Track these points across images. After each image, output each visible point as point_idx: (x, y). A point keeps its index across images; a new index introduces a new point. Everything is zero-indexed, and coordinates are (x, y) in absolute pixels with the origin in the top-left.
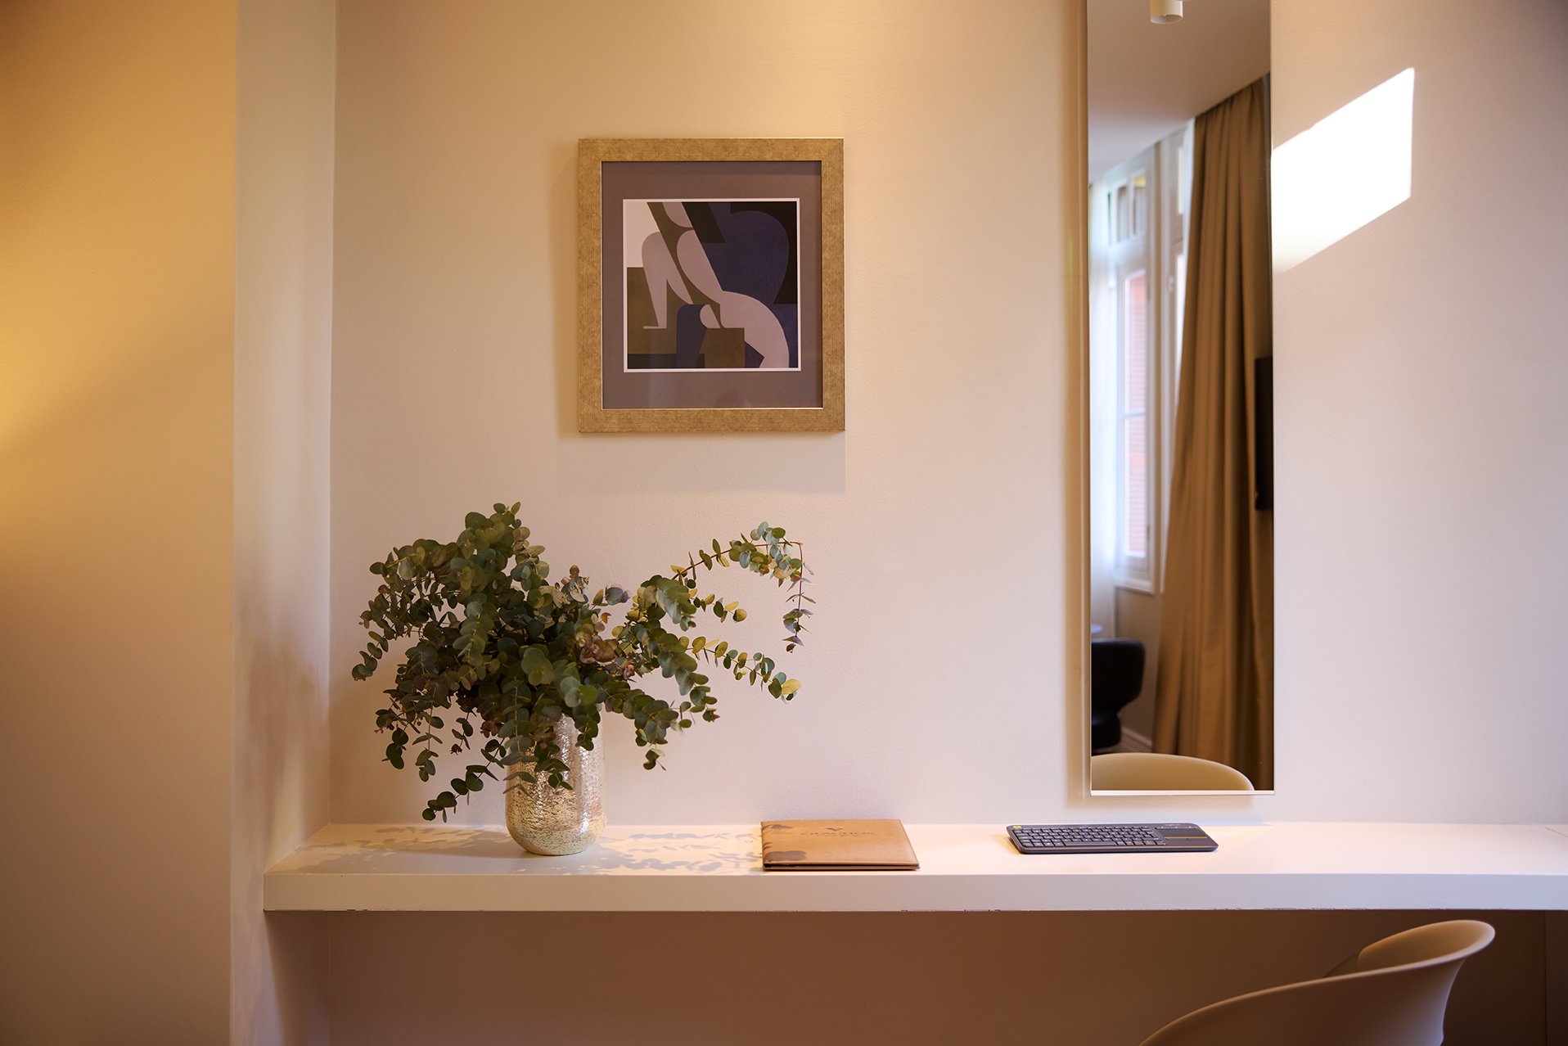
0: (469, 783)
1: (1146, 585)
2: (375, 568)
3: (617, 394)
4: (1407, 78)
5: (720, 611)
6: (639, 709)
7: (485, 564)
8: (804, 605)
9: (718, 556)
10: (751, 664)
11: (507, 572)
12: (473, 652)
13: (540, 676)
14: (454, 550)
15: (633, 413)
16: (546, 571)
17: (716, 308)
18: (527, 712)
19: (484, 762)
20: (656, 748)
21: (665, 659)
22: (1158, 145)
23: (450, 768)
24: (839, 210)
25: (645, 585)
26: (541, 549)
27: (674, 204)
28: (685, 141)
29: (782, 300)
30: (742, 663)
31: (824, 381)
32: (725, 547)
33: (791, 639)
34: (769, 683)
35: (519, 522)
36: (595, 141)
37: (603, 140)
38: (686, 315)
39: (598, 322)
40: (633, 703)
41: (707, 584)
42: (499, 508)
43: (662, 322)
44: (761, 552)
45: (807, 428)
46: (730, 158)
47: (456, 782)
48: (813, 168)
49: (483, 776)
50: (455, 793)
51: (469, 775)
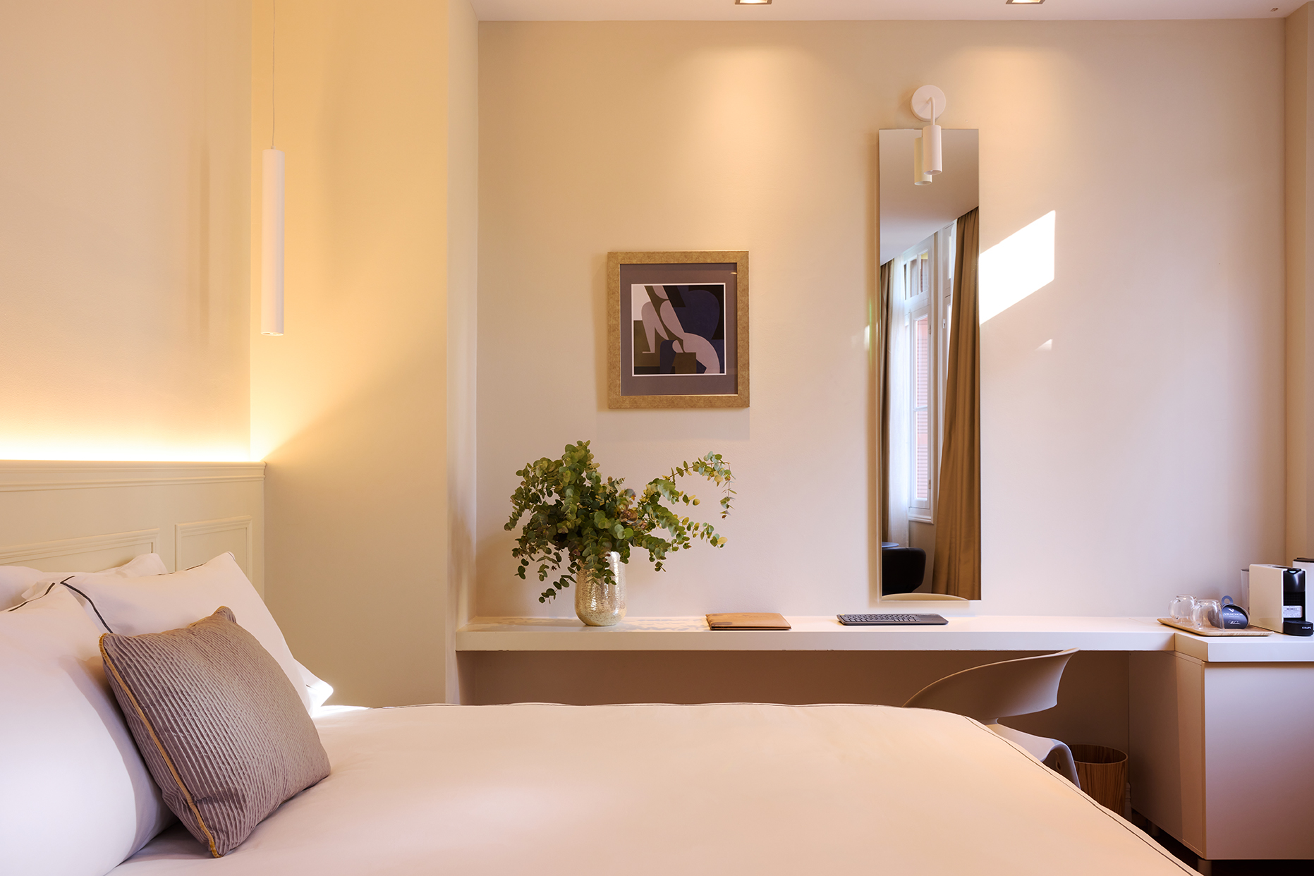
0: (562, 584)
1: (928, 518)
2: (519, 473)
3: (629, 388)
4: (1051, 217)
5: (686, 499)
6: (650, 543)
7: (574, 470)
8: (731, 495)
9: (686, 470)
10: (701, 529)
11: (583, 475)
12: (571, 513)
13: (604, 525)
14: (559, 463)
15: (637, 398)
16: (600, 477)
17: (681, 342)
18: (595, 544)
19: (570, 574)
20: (661, 561)
21: (663, 519)
22: (936, 234)
23: (554, 576)
24: (746, 289)
25: (651, 483)
26: (598, 465)
27: (658, 286)
28: (664, 253)
29: (716, 337)
30: (696, 528)
31: (739, 380)
32: (690, 465)
33: (725, 512)
34: (711, 538)
35: (589, 451)
36: (616, 253)
37: (621, 253)
38: (665, 346)
39: (618, 350)
40: (647, 541)
41: (681, 485)
42: (580, 443)
43: (653, 350)
44: (710, 468)
45: (730, 405)
46: (688, 262)
47: (555, 583)
48: (732, 267)
49: (569, 581)
50: (555, 588)
51: (562, 580)
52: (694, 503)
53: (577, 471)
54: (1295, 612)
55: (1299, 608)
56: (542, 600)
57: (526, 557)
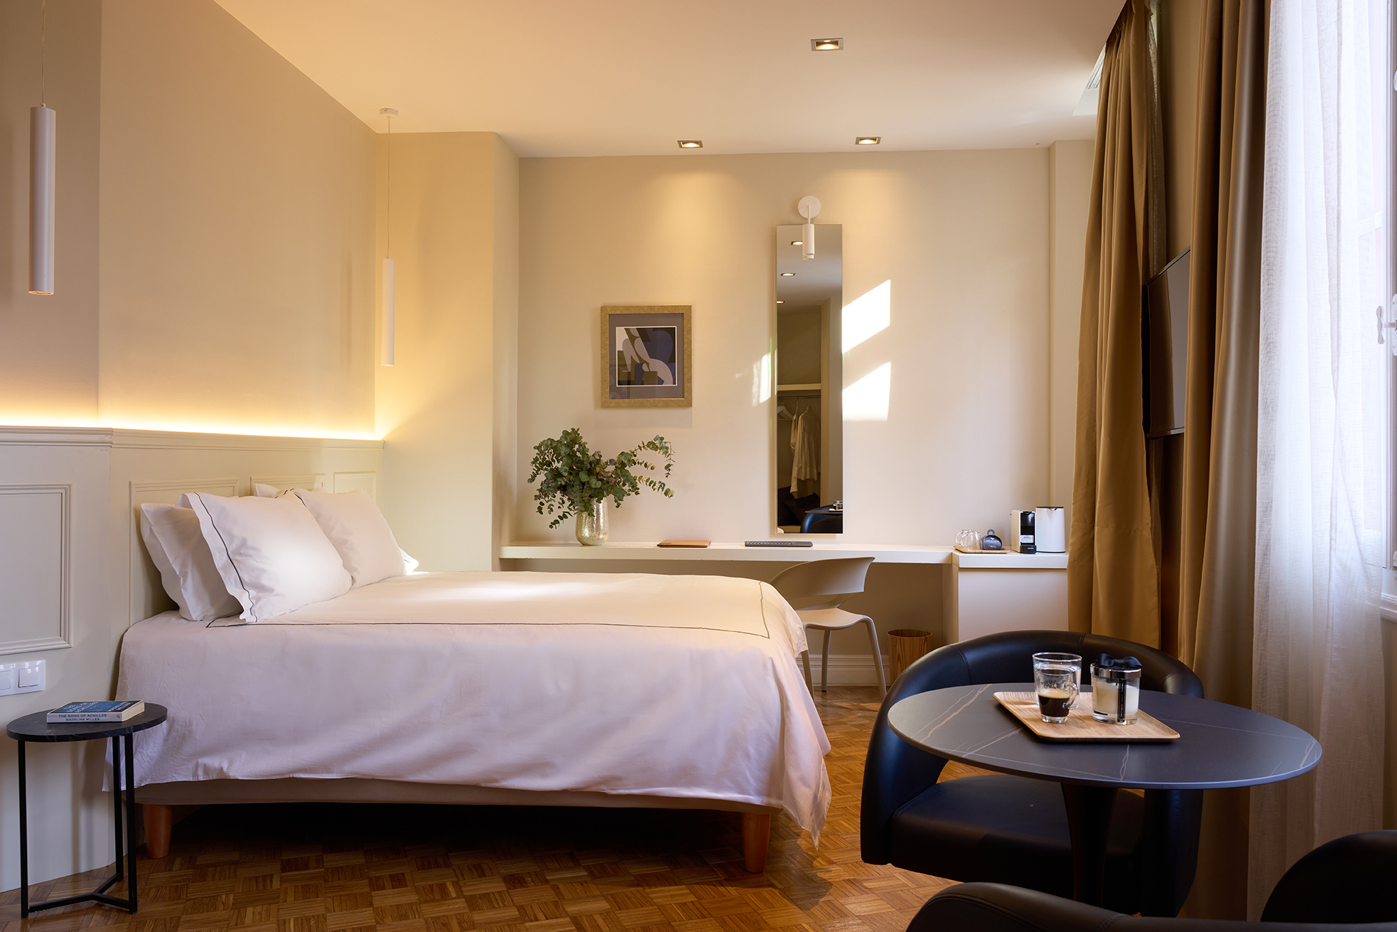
0: (564, 517)
2: (536, 447)
3: (615, 394)
5: (646, 466)
6: (616, 492)
8: (672, 463)
9: (643, 446)
10: (658, 485)
11: (575, 449)
14: (559, 442)
15: (620, 401)
16: (588, 450)
17: (648, 364)
18: (582, 494)
19: (568, 511)
20: (620, 502)
23: (558, 512)
24: (690, 330)
25: (619, 456)
26: (586, 443)
27: (633, 328)
28: (637, 307)
29: (670, 361)
30: (655, 485)
31: (685, 389)
32: (645, 443)
33: (668, 475)
35: (579, 434)
36: (606, 307)
37: (610, 307)
38: (638, 367)
39: (608, 369)
40: (614, 490)
41: (642, 456)
42: (573, 429)
43: (630, 369)
44: (657, 445)
45: (680, 406)
46: (653, 313)
47: (559, 517)
48: (681, 316)
49: (568, 515)
50: (559, 520)
51: (564, 515)
52: (652, 468)
53: (570, 446)
54: (1028, 539)
55: (1032, 536)
56: (551, 527)
57: (542, 500)
